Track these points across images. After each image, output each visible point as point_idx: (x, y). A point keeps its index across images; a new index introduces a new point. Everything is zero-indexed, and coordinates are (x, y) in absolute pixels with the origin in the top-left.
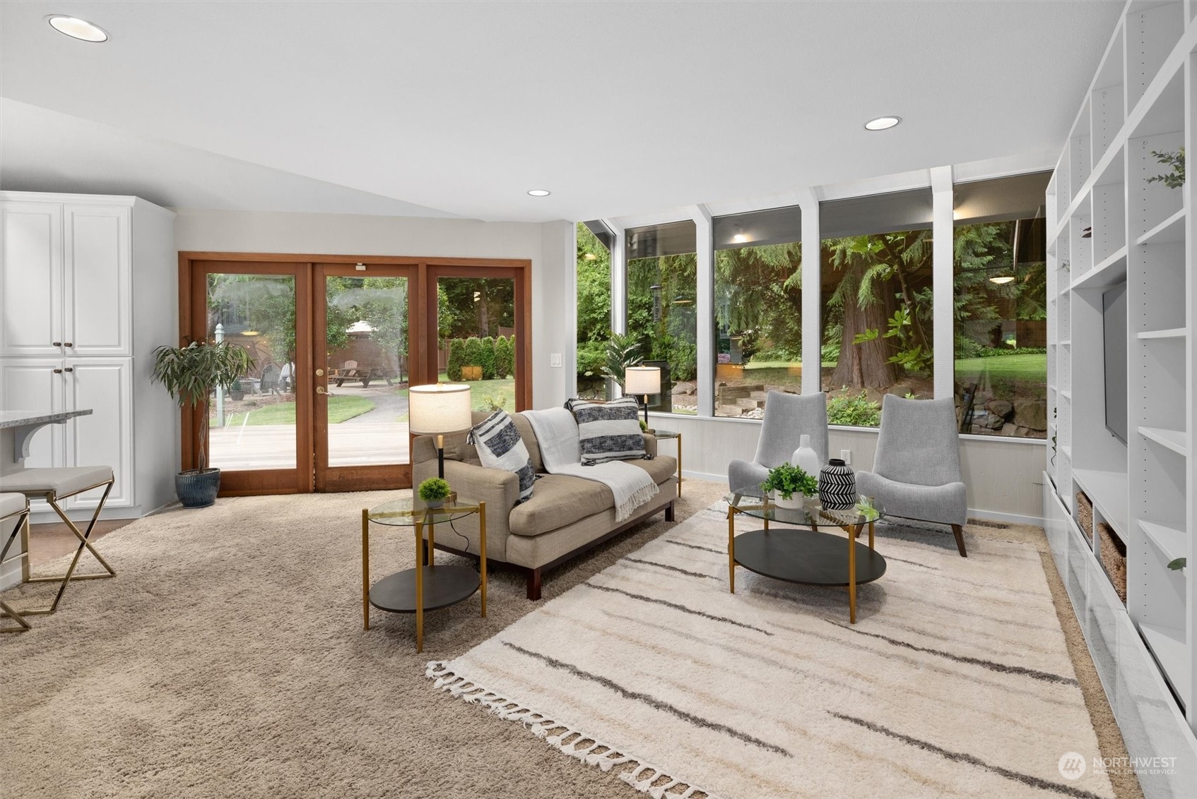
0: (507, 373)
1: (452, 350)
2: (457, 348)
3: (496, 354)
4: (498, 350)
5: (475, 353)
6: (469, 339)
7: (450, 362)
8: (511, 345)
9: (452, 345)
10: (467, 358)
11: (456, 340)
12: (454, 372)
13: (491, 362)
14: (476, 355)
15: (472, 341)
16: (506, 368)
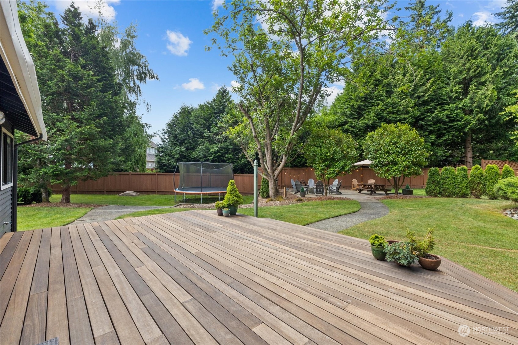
0: (481, 194)
1: (429, 175)
2: (434, 174)
3: (470, 179)
4: (472, 176)
5: (449, 177)
6: (444, 168)
7: (428, 183)
8: (486, 172)
9: (429, 172)
10: (442, 181)
11: (433, 169)
12: (430, 190)
13: (465, 185)
14: (450, 179)
15: (446, 170)
16: (480, 190)
